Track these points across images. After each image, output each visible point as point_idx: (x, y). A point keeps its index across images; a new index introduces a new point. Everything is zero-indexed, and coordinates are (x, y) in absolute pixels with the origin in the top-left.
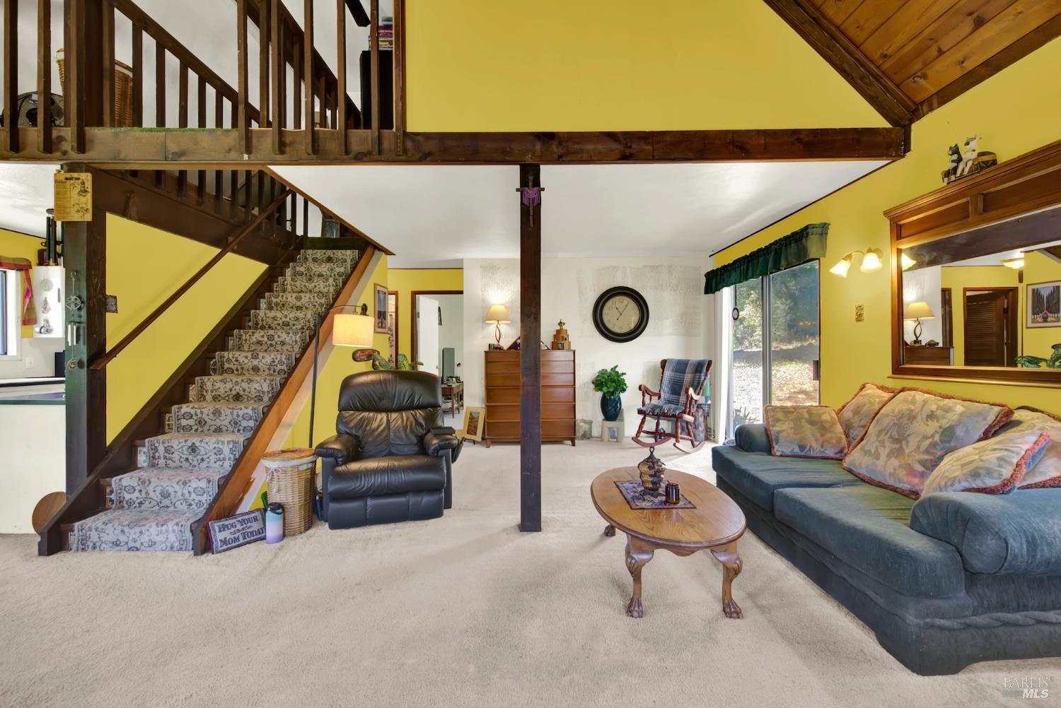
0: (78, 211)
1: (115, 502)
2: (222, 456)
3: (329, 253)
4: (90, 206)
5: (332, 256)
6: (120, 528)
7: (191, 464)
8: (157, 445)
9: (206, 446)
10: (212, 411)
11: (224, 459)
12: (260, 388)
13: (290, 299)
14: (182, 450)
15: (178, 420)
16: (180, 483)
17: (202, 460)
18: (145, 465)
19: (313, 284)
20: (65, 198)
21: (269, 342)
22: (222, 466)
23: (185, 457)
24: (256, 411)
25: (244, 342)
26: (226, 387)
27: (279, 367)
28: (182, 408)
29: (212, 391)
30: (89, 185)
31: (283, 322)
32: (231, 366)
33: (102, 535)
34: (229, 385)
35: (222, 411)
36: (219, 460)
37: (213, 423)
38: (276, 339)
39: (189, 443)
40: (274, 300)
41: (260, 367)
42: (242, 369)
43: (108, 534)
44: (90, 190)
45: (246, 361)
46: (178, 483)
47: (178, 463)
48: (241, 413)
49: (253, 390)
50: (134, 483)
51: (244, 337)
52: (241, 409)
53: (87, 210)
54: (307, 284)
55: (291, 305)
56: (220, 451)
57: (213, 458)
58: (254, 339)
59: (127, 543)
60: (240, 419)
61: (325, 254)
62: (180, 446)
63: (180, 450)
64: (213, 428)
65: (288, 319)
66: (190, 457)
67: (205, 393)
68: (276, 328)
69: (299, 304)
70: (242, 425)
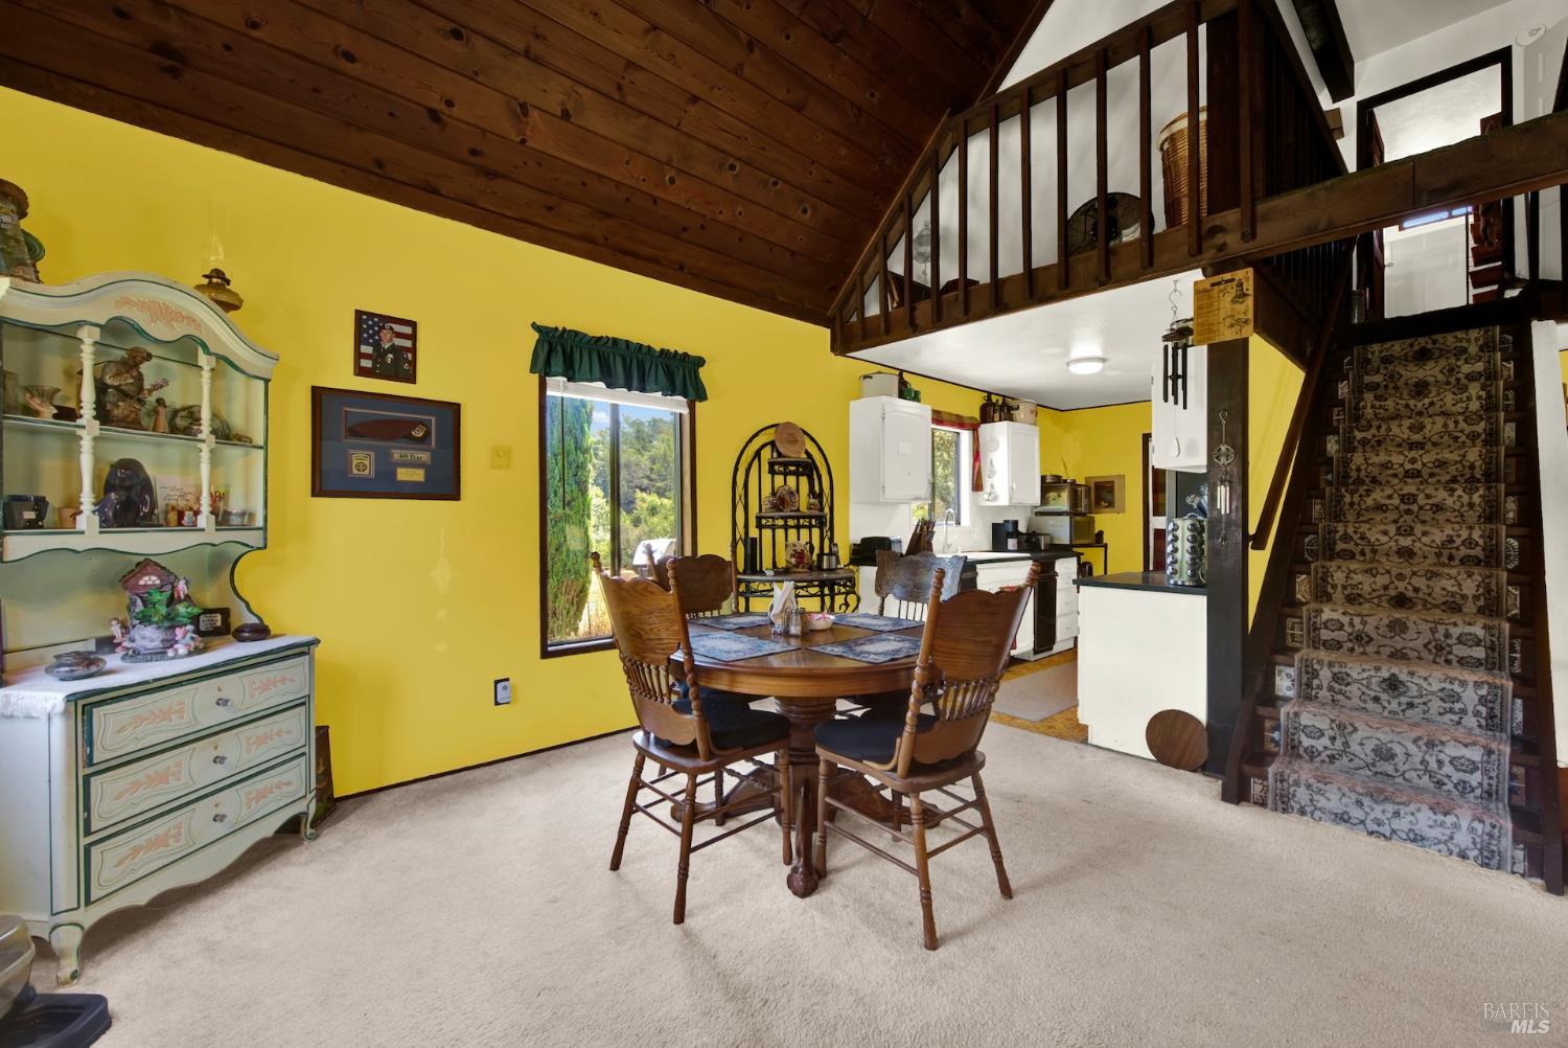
0: (1232, 326)
1: (1282, 743)
2: (1457, 706)
3: (1423, 341)
4: (1250, 315)
5: (1430, 346)
6: (1354, 796)
7: (1385, 708)
8: (1316, 666)
9: (1421, 682)
10: (1386, 621)
11: (1463, 711)
12: (1455, 589)
13: (1395, 430)
14: (1369, 682)
15: (1315, 630)
16: (1421, 743)
17: (1411, 705)
18: (1290, 694)
19: (1426, 401)
20: (1210, 312)
21: (1403, 507)
22: (1459, 723)
23: (1373, 694)
24: (1496, 632)
25: (1347, 507)
26: (1375, 582)
27: (1464, 551)
28: (1322, 611)
29: (1344, 587)
30: (1249, 287)
31: (1407, 472)
32: (1350, 546)
33: (1316, 797)
34: (1381, 580)
35: (1410, 625)
36: (1451, 711)
37: (1387, 642)
38: (1421, 499)
39: (1385, 674)
40: (1359, 435)
41: (1415, 550)
42: (1374, 552)
43: (1329, 799)
44: (1251, 292)
45: (1384, 539)
46: (1415, 741)
47: (1356, 702)
48: (1455, 632)
49: (1437, 590)
50: (1323, 723)
51: (1348, 499)
52: (1455, 625)
53: (1246, 322)
54: (1412, 402)
55: (1399, 440)
56: (1454, 697)
57: (1436, 705)
58: (1369, 501)
59: (1362, 822)
60: (1453, 641)
61: (1411, 345)
62: (1365, 675)
63: (1364, 682)
64: (1387, 651)
65: (1418, 466)
66: (1384, 696)
67: (1330, 590)
68: (1388, 482)
69: (1417, 437)
70: (1455, 652)
